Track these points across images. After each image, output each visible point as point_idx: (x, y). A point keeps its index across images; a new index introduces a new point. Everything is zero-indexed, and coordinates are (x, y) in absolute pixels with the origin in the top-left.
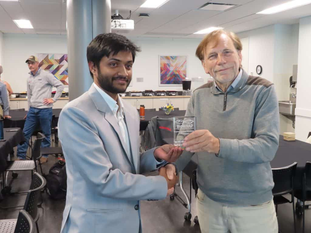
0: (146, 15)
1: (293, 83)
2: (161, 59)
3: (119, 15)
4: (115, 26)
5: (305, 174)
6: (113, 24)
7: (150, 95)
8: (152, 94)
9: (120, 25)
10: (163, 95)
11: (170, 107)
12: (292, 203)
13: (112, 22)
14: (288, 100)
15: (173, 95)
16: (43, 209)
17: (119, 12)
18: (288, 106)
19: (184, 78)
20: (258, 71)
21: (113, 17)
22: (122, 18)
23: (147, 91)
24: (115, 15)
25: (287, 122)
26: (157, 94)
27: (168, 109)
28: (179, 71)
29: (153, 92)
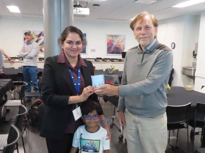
0: (98, 5)
1: (195, 55)
2: (108, 37)
3: (79, 5)
4: (76, 12)
5: (196, 111)
7: (100, 61)
8: (101, 60)
9: (80, 11)
10: (109, 61)
11: (113, 69)
12: (187, 129)
13: (74, 9)
14: (192, 66)
15: (115, 61)
16: (27, 132)
17: (79, 2)
18: (191, 70)
19: (123, 50)
20: (172, 46)
21: (75, 6)
22: (81, 7)
23: (98, 58)
24: (77, 4)
26: (105, 60)
27: (111, 69)
28: (120, 45)
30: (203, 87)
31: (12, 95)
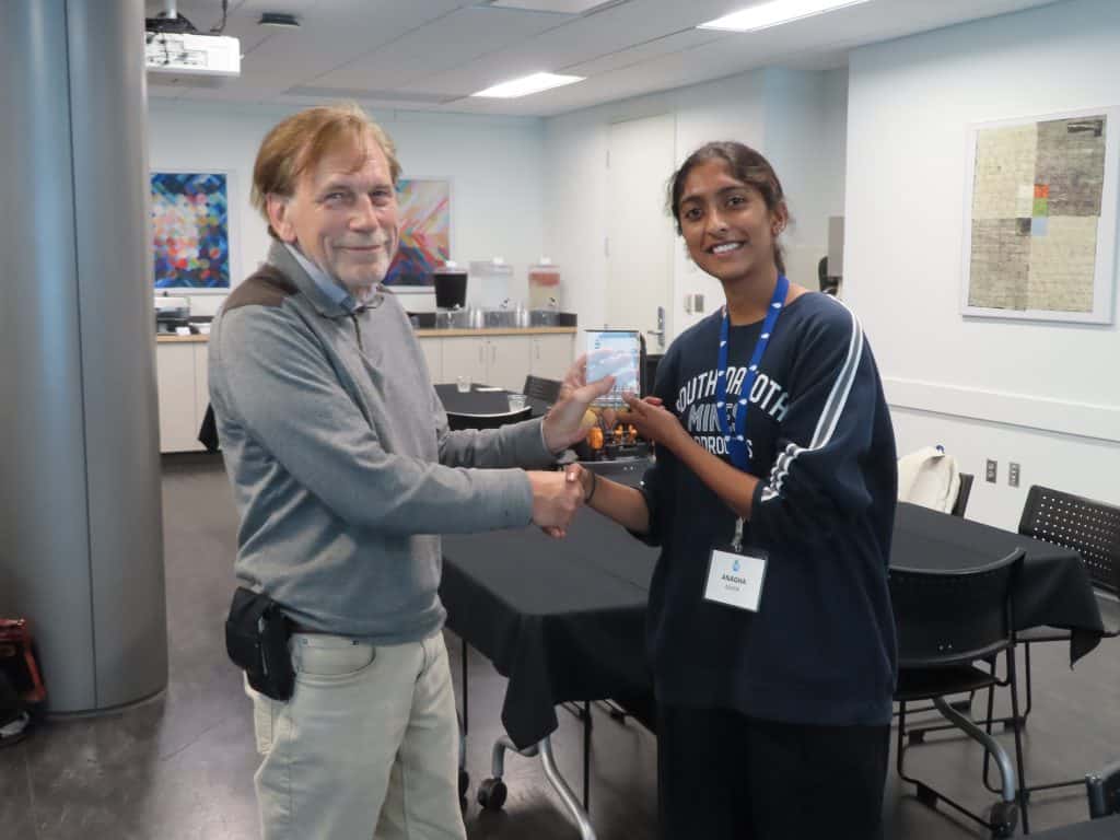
0: (287, 19)
1: (830, 282)
3: (179, 15)
4: (164, 59)
6: (153, 50)
9: (184, 56)
13: (149, 41)
17: (181, 4)
19: (441, 264)
21: (157, 24)
22: (191, 29)
24: (163, 14)
28: (422, 237)
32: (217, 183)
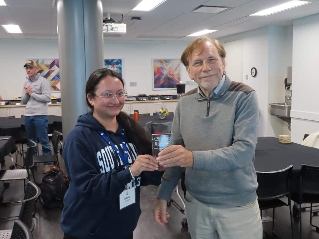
0: (138, 18)
1: (288, 85)
2: (154, 63)
3: (111, 19)
4: (107, 30)
5: (301, 177)
6: (105, 28)
7: (144, 99)
8: (146, 98)
9: (112, 29)
10: (157, 99)
11: (165, 112)
12: (289, 206)
13: (104, 26)
14: (284, 102)
15: (167, 99)
17: (111, 15)
18: (284, 108)
19: (178, 82)
20: (253, 73)
21: (106, 21)
22: (114, 22)
23: (140, 96)
24: (107, 18)
25: (283, 124)
26: (151, 98)
27: (162, 113)
28: (173, 75)
29: (147, 96)
30: (306, 136)
31: (12, 159)
32: (119, 61)
